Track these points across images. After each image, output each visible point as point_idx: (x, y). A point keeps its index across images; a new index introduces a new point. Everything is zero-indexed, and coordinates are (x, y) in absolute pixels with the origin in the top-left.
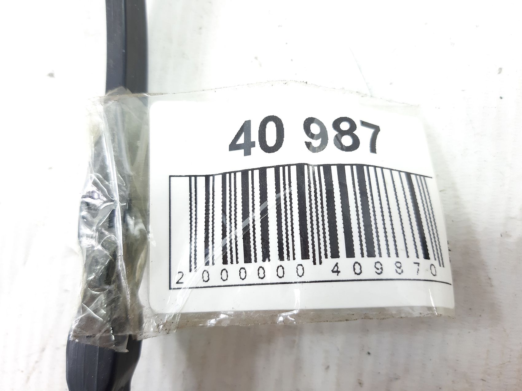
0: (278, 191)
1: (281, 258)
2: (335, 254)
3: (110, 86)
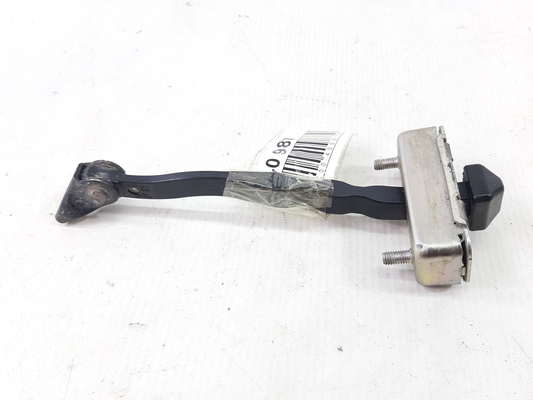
0: (294, 165)
1: (317, 170)
2: (323, 153)
3: (222, 195)
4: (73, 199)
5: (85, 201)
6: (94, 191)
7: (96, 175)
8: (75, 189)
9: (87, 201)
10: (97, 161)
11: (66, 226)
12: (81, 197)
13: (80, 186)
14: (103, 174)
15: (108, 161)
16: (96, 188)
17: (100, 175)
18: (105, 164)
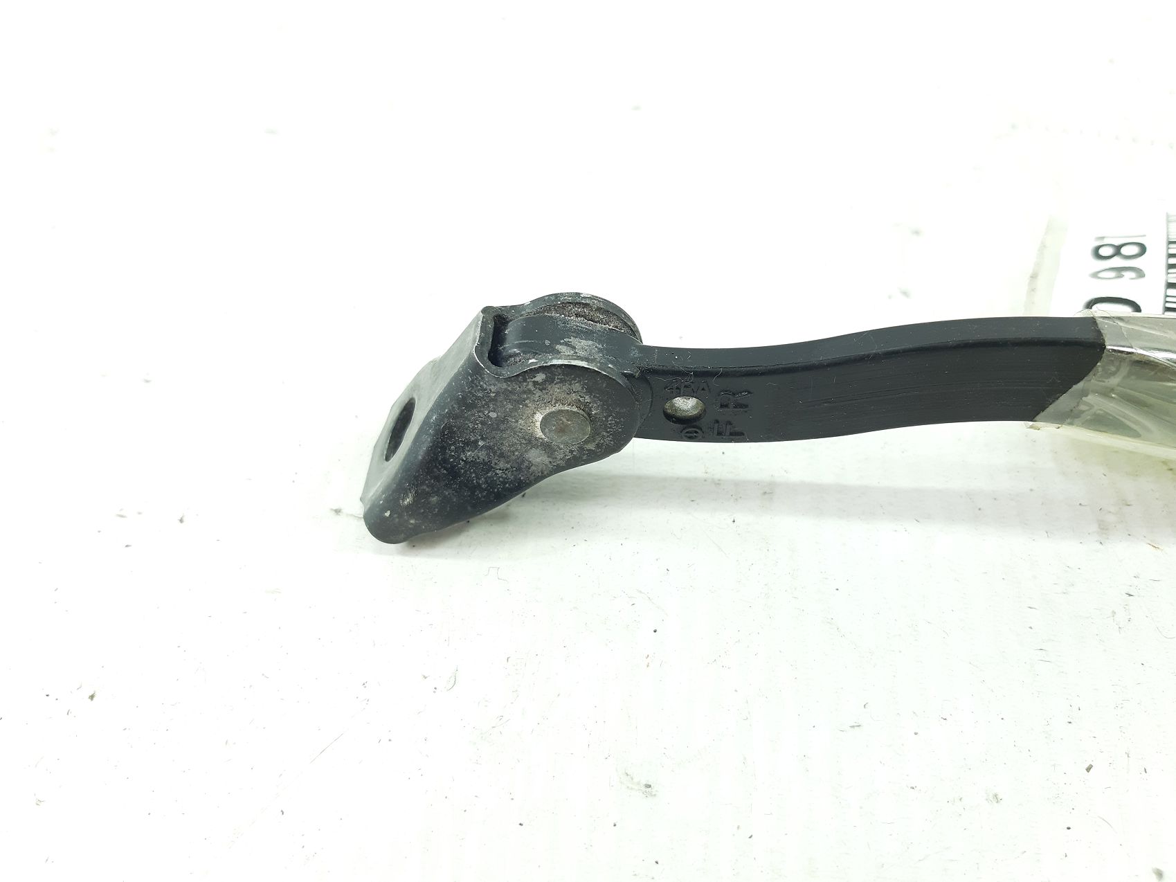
4: (453, 447)
5: (495, 453)
6: (548, 411)
7: (558, 347)
8: (472, 406)
9: (502, 455)
10: (553, 298)
11: (402, 553)
12: (483, 439)
13: (497, 393)
14: (584, 343)
15: (593, 298)
16: (562, 396)
17: (574, 348)
18: (586, 305)
